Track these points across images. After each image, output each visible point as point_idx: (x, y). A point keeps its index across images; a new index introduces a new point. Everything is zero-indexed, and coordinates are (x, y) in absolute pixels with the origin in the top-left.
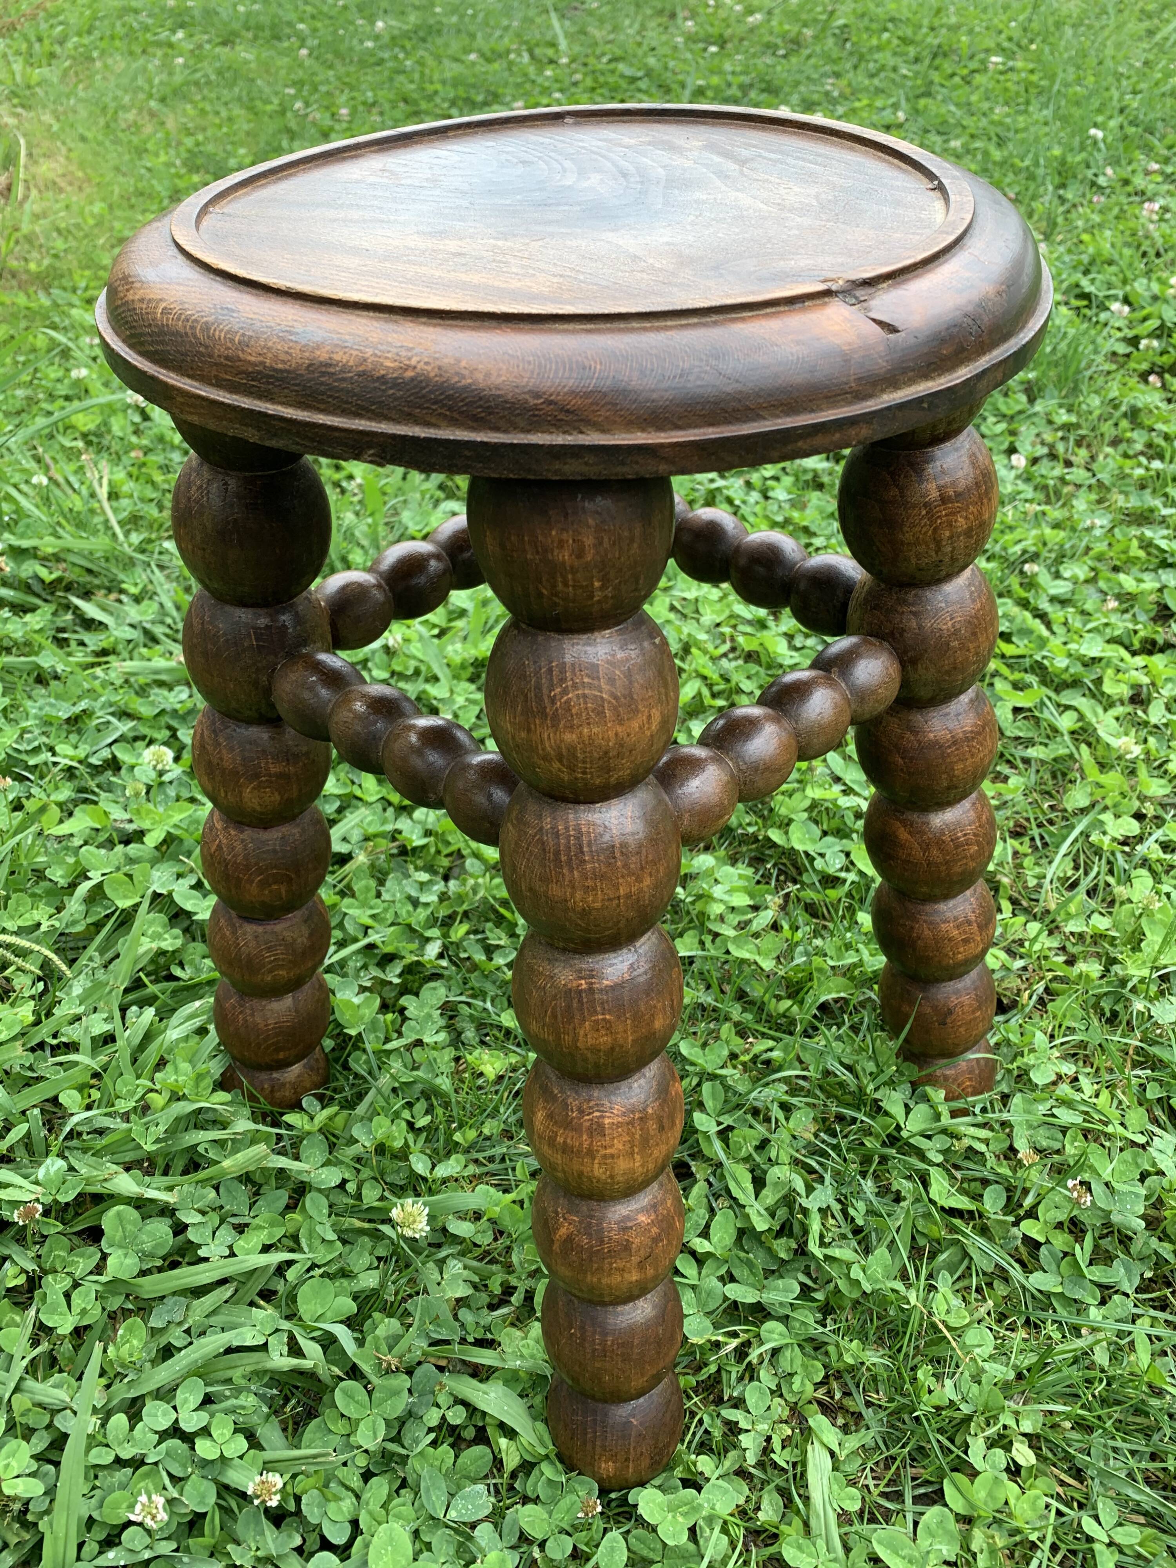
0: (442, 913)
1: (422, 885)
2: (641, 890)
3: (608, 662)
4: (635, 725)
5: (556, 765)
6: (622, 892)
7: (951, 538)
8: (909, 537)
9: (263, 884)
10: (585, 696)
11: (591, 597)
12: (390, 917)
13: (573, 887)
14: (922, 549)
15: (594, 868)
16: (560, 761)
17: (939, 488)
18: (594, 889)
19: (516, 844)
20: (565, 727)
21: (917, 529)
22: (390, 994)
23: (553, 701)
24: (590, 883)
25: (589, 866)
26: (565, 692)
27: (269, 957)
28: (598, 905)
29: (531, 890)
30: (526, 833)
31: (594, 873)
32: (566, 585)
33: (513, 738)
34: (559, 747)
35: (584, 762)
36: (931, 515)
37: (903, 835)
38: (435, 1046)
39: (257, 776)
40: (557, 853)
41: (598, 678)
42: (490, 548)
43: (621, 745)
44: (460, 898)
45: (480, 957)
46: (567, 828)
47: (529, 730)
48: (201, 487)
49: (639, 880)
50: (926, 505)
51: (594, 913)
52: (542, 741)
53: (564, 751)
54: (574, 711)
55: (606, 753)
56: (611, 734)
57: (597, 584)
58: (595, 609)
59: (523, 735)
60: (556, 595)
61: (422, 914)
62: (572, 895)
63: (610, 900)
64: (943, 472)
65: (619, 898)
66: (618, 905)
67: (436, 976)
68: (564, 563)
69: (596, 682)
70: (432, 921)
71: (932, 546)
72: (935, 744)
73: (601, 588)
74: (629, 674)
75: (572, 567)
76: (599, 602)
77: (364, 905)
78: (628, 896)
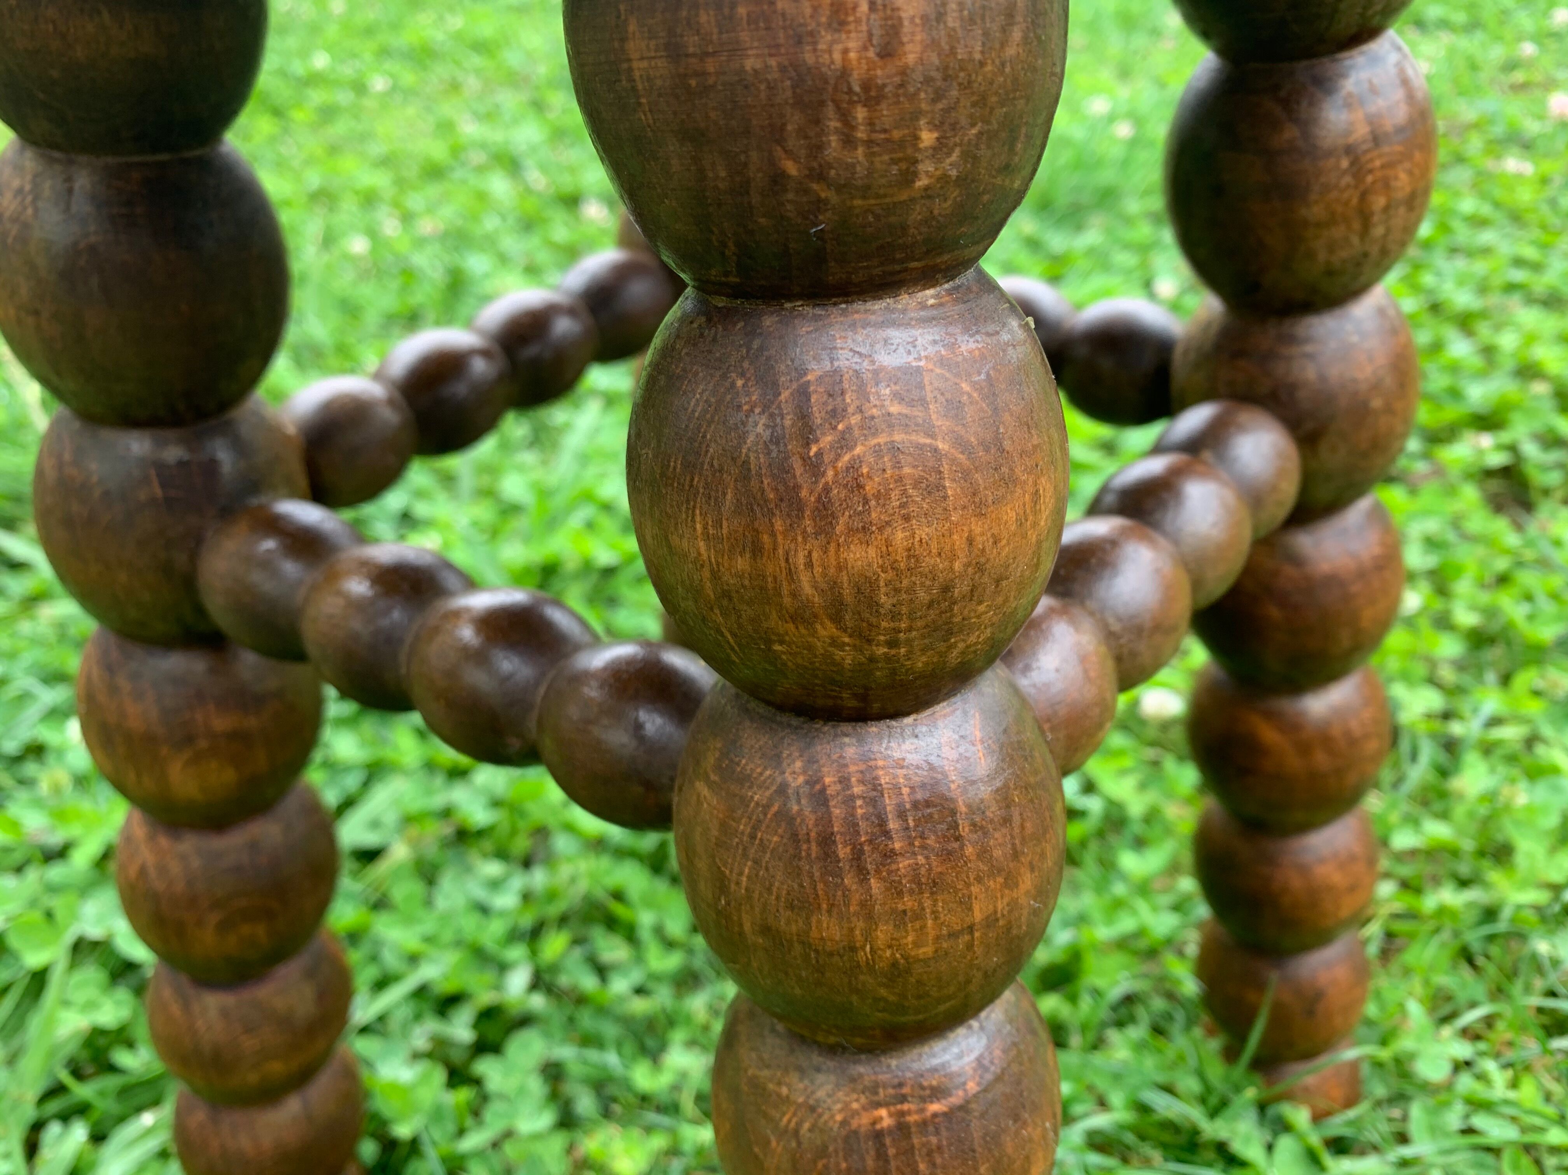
0: (527, 921)
1: (495, 885)
2: (1014, 905)
3: (942, 361)
4: (1009, 515)
5: (826, 630)
6: (978, 915)
7: (1386, 209)
8: (1316, 211)
9: (224, 927)
10: (895, 449)
11: (908, 177)
12: (448, 936)
13: (870, 917)
14: (1338, 232)
15: (916, 867)
16: (837, 619)
17: (1371, 120)
18: (918, 916)
19: (724, 826)
20: (851, 531)
21: (1334, 194)
22: (457, 1057)
23: (815, 467)
24: (908, 903)
25: (903, 864)
26: (844, 443)
27: (249, 1044)
28: (927, 950)
29: (766, 930)
30: (745, 802)
31: (916, 879)
32: (848, 141)
33: (715, 576)
34: (834, 585)
35: (895, 616)
36: (1358, 169)
37: (1269, 735)
38: (537, 1137)
39: (189, 740)
40: (827, 841)
41: (923, 402)
42: (639, 67)
43: (980, 568)
44: (551, 896)
45: (588, 982)
46: (844, 781)
47: (757, 551)
48: (20, 191)
49: (1011, 881)
50: (1349, 150)
51: (918, 969)
52: (791, 574)
53: (847, 592)
54: (870, 488)
55: (946, 589)
56: (959, 540)
57: (928, 138)
58: (916, 215)
59: (742, 563)
60: (820, 176)
61: (496, 928)
62: (868, 935)
63: (953, 935)
64: (1374, 90)
65: (971, 929)
66: (970, 946)
67: (525, 1021)
68: (844, 73)
69: (918, 412)
70: (513, 936)
71: (1357, 225)
72: (1333, 581)
73: (941, 148)
74: (989, 391)
75: (866, 86)
76: (928, 193)
77: (409, 920)
78: (991, 921)
